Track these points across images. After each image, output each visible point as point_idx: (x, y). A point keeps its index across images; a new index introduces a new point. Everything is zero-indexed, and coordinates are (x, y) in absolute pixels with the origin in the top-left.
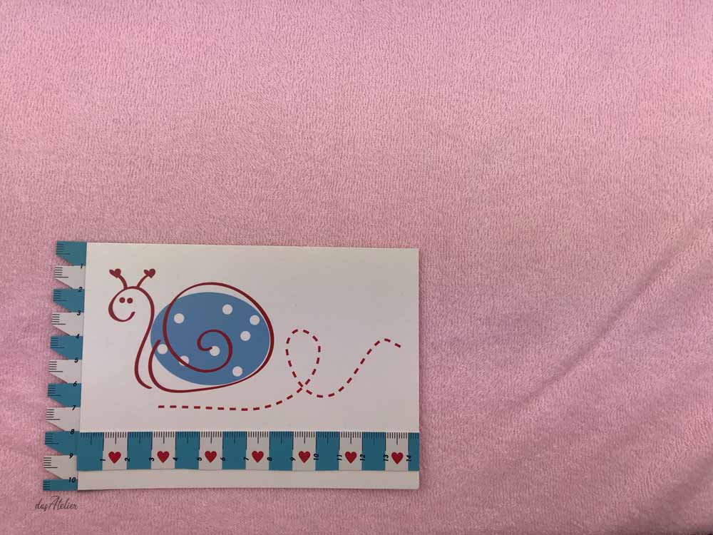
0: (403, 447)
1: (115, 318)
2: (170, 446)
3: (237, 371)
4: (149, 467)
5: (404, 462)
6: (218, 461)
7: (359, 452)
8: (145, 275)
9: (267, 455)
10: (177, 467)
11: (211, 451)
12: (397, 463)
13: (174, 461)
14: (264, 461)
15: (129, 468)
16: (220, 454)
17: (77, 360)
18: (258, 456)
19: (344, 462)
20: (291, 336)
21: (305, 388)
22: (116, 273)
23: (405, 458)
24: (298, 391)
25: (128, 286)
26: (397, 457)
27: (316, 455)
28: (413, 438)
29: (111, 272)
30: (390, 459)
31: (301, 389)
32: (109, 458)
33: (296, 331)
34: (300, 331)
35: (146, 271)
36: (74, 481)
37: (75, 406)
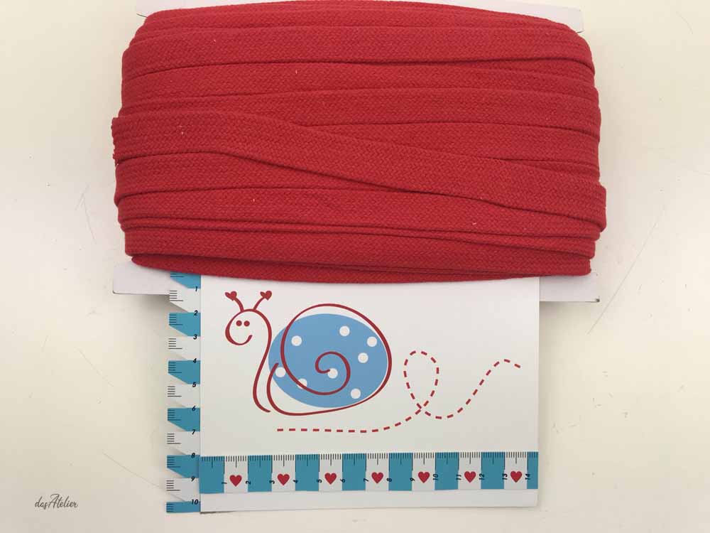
0: (522, 466)
1: (233, 342)
2: (290, 469)
3: (356, 394)
4: (269, 490)
5: (523, 480)
6: (338, 483)
7: (478, 472)
8: (261, 297)
9: (386, 476)
10: (297, 489)
11: (331, 474)
12: (516, 481)
13: (294, 483)
14: (384, 482)
15: (249, 491)
16: (340, 476)
17: (194, 385)
18: (377, 477)
19: (463, 481)
20: (410, 358)
21: (424, 409)
22: (232, 296)
23: (524, 476)
24: (417, 413)
25: (245, 309)
26: (516, 476)
27: (436, 476)
28: (533, 457)
29: (227, 294)
30: (509, 477)
31: (419, 411)
32: (230, 481)
33: (414, 352)
34: (418, 353)
35: (262, 293)
36: (197, 503)
37: (194, 430)
